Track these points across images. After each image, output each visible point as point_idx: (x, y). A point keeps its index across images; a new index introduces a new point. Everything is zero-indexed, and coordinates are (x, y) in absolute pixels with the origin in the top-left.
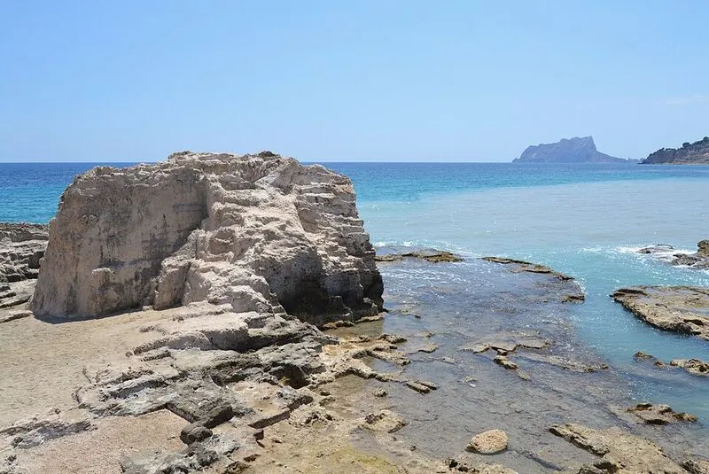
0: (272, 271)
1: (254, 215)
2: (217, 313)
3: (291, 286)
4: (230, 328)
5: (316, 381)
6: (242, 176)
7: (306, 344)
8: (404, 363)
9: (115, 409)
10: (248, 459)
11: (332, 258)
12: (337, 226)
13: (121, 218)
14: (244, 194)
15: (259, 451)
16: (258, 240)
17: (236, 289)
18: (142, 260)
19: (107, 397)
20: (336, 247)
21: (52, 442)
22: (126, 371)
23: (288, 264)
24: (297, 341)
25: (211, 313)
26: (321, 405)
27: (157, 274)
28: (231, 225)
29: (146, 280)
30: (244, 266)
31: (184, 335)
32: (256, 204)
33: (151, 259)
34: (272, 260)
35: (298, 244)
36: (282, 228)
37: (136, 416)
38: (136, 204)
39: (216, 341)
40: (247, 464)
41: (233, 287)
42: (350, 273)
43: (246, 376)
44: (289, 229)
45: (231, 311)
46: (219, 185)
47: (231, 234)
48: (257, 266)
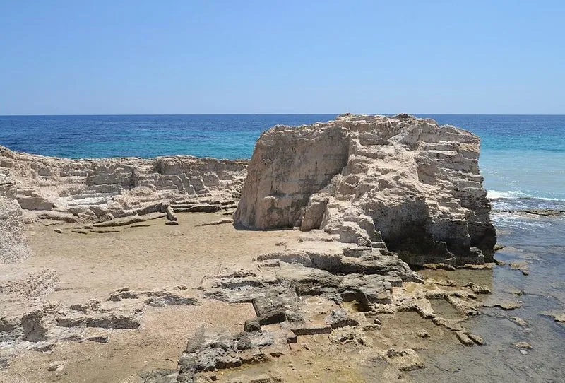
0: (379, 212)
1: (377, 166)
2: (327, 240)
3: (397, 228)
4: (328, 254)
5: (376, 310)
6: (378, 134)
7: (387, 278)
8: (470, 314)
9: (218, 295)
10: (274, 355)
11: (442, 208)
12: (454, 180)
13: (287, 163)
14: (374, 149)
15: (286, 351)
16: (373, 187)
17: (346, 224)
18: (298, 193)
19: (219, 286)
20: (449, 199)
21: (170, 306)
22: (237, 271)
23: (395, 209)
24: (383, 273)
25: (323, 240)
26: (365, 330)
27: (306, 205)
28: (359, 173)
29: (298, 208)
30: (357, 207)
31: (292, 253)
32: (382, 157)
33: (303, 193)
34: (380, 205)
35: (407, 193)
36: (396, 178)
37: (230, 303)
38: (299, 153)
39: (316, 262)
40: (271, 357)
41: (344, 222)
42: (458, 223)
43: (322, 293)
44: (402, 180)
45: (338, 240)
46: (358, 141)
47: (356, 180)
48: (367, 208)
